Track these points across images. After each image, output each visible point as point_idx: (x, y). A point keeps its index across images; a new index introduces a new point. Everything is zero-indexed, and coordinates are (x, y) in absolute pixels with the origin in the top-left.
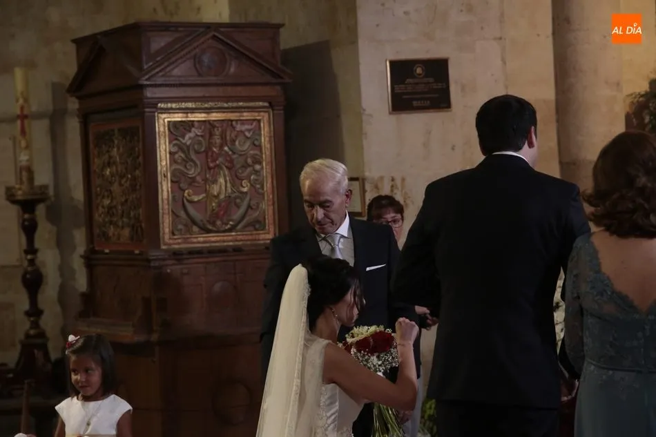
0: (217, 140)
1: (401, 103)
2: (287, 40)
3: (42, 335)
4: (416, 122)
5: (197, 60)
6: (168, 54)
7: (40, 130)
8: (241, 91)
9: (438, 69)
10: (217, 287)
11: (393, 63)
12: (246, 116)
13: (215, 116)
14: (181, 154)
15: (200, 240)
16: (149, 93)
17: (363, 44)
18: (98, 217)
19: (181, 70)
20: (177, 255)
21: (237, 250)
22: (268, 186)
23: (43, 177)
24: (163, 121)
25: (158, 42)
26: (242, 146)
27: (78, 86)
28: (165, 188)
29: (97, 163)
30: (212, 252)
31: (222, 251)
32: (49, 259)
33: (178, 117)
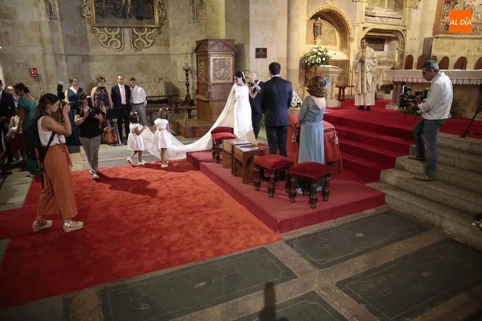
0: (222, 62)
1: (257, 56)
2: (236, 43)
3: (189, 95)
4: (260, 60)
5: (219, 46)
6: (213, 45)
7: (189, 56)
8: (226, 53)
9: (265, 50)
10: (221, 91)
11: (256, 49)
12: (228, 57)
13: (222, 57)
14: (215, 65)
15: (218, 81)
16: (209, 53)
17: (251, 45)
18: (199, 76)
19: (216, 48)
20: (213, 84)
21: (225, 83)
22: (231, 71)
23: (190, 65)
24: (212, 58)
25: (211, 43)
26: (226, 63)
27: (196, 50)
28: (212, 71)
29: (199, 66)
30: (220, 84)
31: (222, 84)
32: (190, 81)
33: (215, 57)
